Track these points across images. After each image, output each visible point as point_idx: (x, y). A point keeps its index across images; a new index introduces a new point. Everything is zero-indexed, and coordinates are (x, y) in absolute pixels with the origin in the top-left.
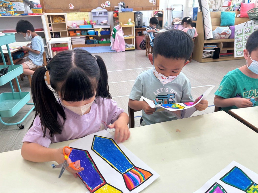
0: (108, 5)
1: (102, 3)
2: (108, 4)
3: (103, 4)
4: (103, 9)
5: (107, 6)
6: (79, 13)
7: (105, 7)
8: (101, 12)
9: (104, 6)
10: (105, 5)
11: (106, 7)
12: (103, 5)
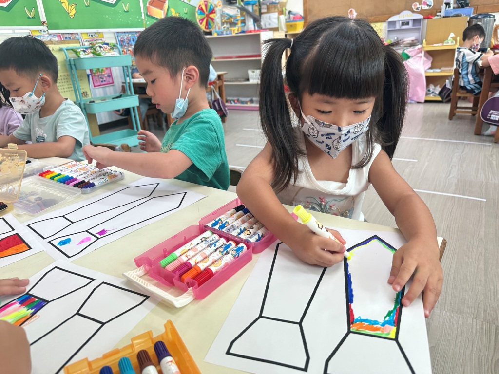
0: (428, 5)
1: (415, 2)
4: (414, 14)
5: (425, 7)
7: (420, 9)
8: (406, 21)
10: (420, 4)
12: (416, 5)
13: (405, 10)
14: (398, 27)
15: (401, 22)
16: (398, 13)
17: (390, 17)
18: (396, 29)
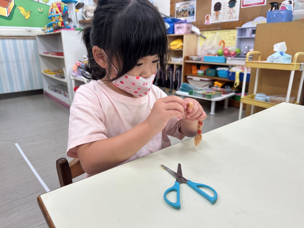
6: (219, 31)
13: (260, 16)
14: (248, 34)
15: (251, 29)
16: (252, 19)
17: (243, 23)
18: (246, 37)
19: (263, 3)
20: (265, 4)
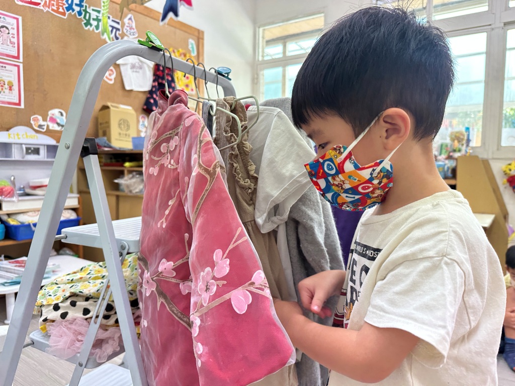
0: (59, 124)
1: (35, 114)
2: (59, 121)
3: (40, 118)
4: (39, 135)
5: (54, 127)
7: (45, 127)
8: (32, 147)
9: (40, 126)
10: (45, 120)
11: (51, 128)
12: (37, 120)
18: (12, 159)
19: (19, 104)
20: (22, 106)
